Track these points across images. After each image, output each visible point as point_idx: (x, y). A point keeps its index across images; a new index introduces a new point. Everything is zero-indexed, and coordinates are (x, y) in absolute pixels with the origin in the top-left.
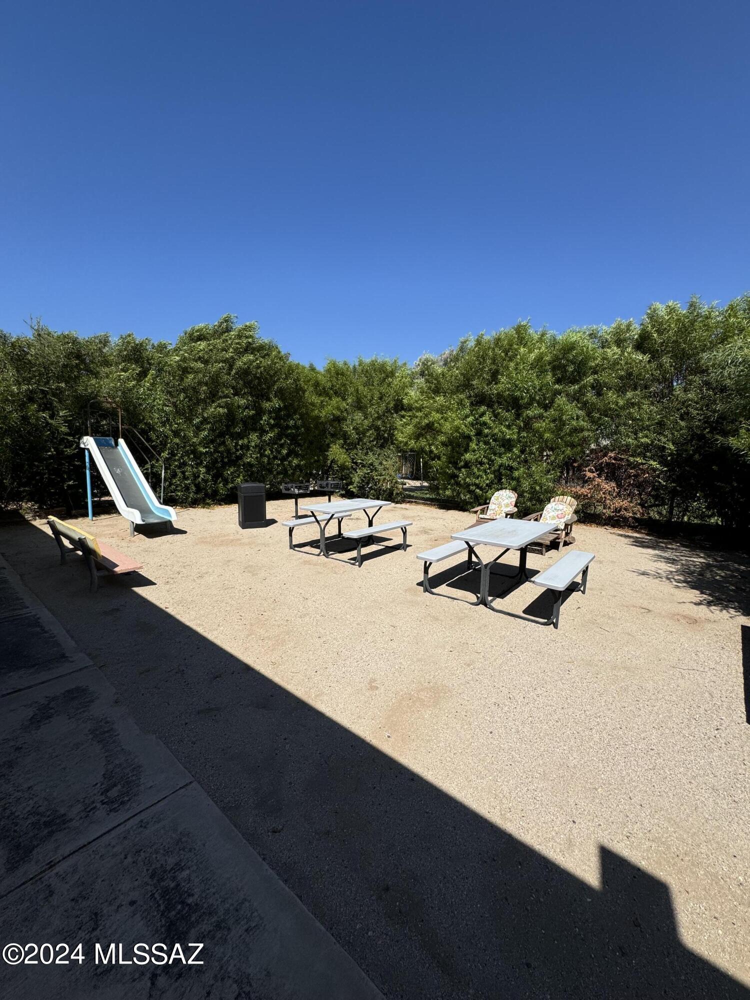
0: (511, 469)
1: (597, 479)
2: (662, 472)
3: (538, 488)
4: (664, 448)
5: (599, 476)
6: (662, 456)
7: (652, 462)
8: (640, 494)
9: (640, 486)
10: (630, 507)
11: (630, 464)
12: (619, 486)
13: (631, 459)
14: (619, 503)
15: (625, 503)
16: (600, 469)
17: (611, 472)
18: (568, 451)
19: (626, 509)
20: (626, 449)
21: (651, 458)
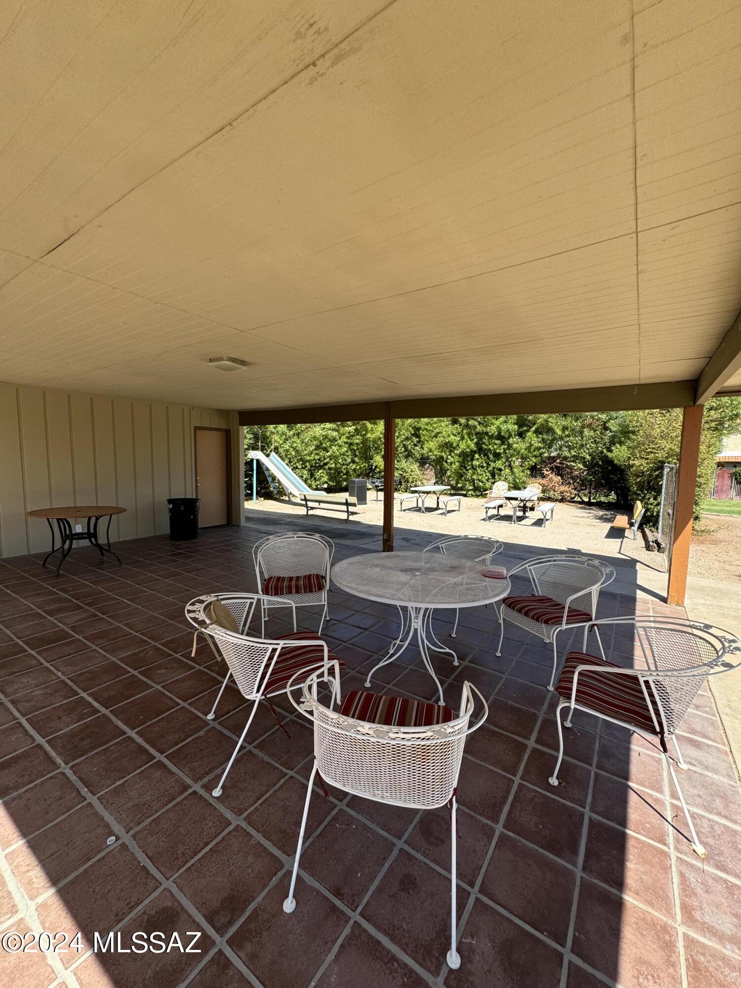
0: (500, 470)
1: (551, 475)
2: (585, 470)
3: (518, 481)
4: (584, 457)
5: (552, 473)
6: (584, 462)
7: (579, 465)
8: (574, 483)
9: (573, 478)
10: (568, 490)
11: (567, 466)
12: (562, 478)
13: (569, 464)
14: (563, 488)
15: (566, 488)
16: (551, 469)
17: (558, 471)
18: (534, 460)
19: (566, 492)
20: (565, 458)
21: (579, 463)
